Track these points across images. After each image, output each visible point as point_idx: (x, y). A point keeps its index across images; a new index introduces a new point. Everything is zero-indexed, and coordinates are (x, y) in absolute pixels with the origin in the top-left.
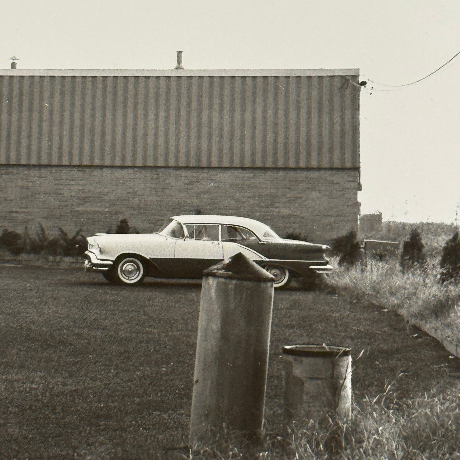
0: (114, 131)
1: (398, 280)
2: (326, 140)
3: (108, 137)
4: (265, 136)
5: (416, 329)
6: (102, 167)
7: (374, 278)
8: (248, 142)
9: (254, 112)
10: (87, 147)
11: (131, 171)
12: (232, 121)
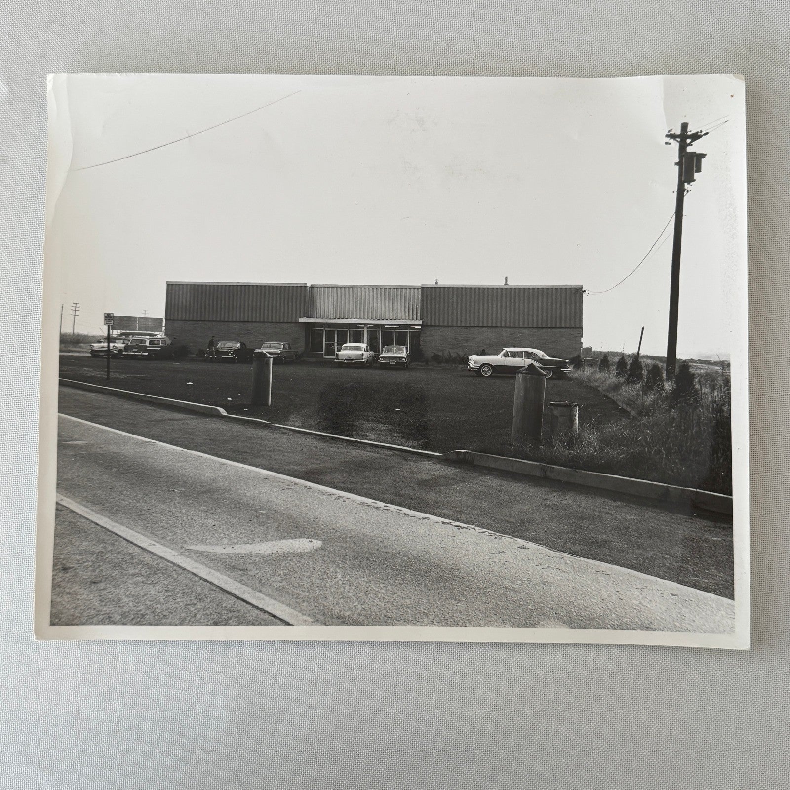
0: (479, 312)
1: (598, 376)
2: (568, 316)
3: (477, 314)
4: (542, 314)
5: (605, 396)
6: (474, 327)
7: (588, 374)
8: (535, 316)
9: (538, 303)
10: (468, 318)
11: (486, 329)
12: (528, 307)
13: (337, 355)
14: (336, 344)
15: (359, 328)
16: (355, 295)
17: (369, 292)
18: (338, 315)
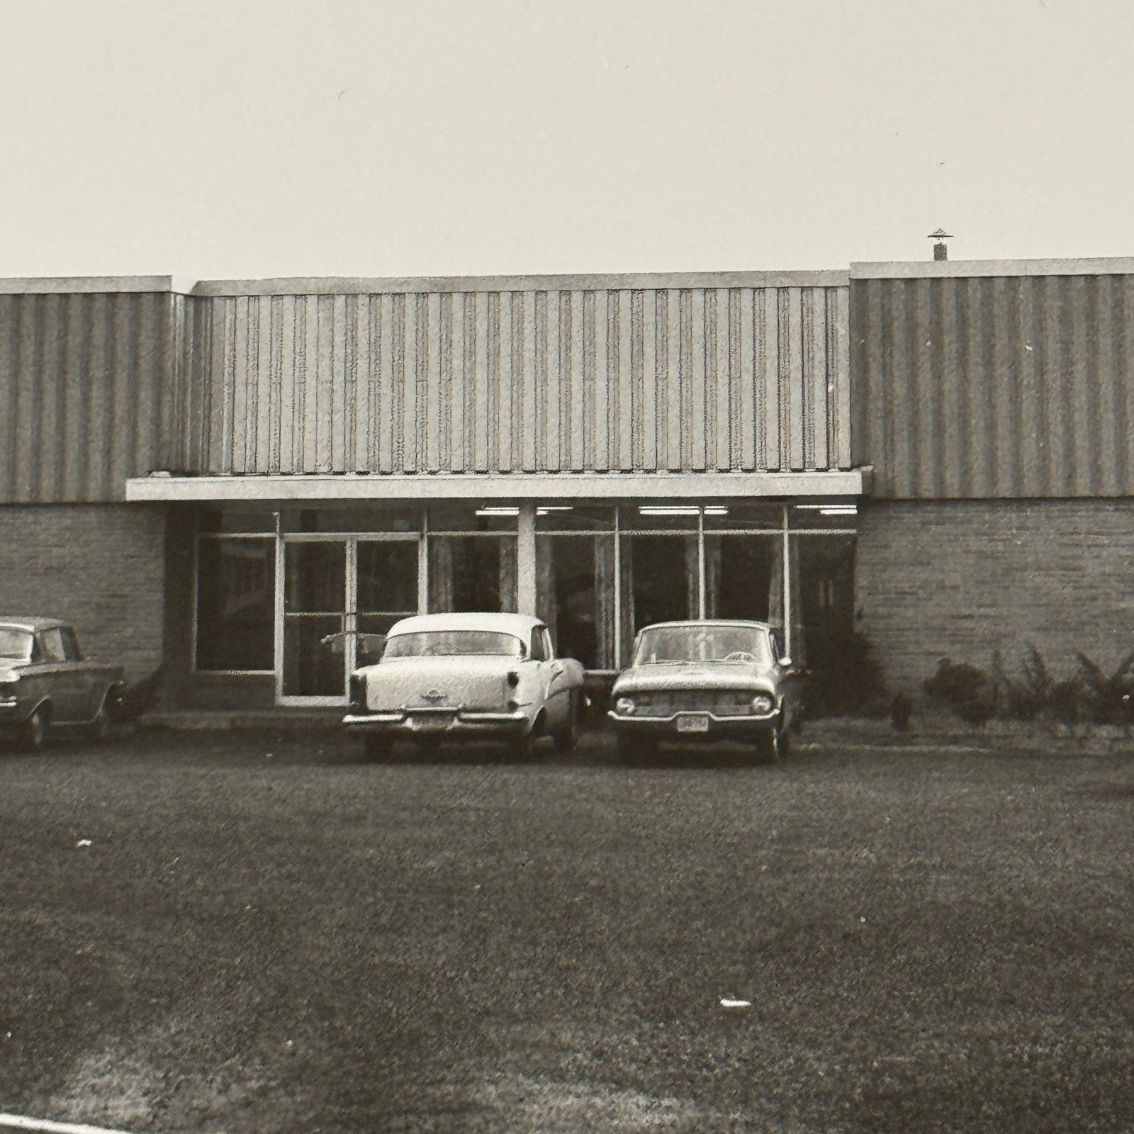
13: (359, 687)
14: (351, 624)
15: (485, 523)
16: (457, 336)
17: (541, 316)
18: (361, 454)
